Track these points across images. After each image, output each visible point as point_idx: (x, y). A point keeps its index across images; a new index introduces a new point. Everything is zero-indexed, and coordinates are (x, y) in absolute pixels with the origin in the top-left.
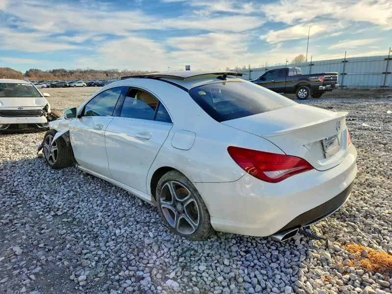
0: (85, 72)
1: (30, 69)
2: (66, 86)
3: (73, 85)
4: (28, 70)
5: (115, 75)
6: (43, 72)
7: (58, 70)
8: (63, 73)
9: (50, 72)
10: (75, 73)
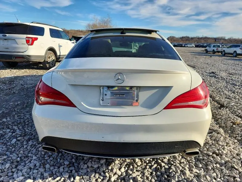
0: (201, 38)
1: (170, 36)
2: (182, 46)
3: (186, 46)
4: (169, 37)
5: (222, 41)
6: (176, 38)
7: (185, 37)
8: (187, 39)
9: (180, 38)
10: (194, 39)
